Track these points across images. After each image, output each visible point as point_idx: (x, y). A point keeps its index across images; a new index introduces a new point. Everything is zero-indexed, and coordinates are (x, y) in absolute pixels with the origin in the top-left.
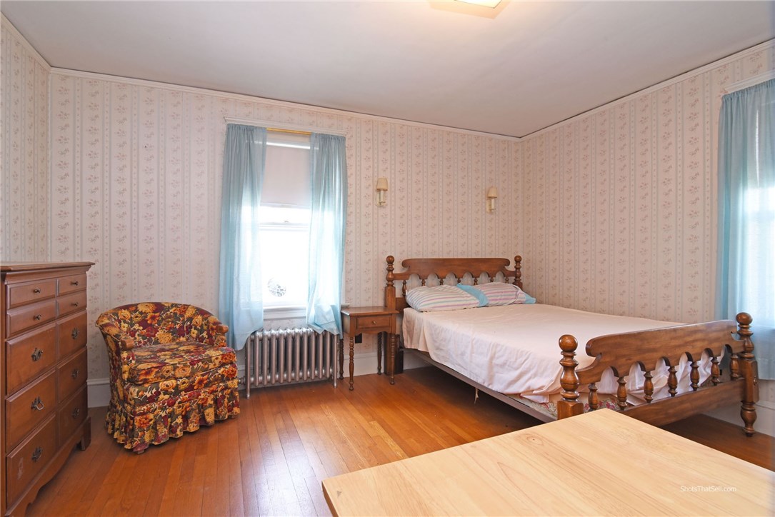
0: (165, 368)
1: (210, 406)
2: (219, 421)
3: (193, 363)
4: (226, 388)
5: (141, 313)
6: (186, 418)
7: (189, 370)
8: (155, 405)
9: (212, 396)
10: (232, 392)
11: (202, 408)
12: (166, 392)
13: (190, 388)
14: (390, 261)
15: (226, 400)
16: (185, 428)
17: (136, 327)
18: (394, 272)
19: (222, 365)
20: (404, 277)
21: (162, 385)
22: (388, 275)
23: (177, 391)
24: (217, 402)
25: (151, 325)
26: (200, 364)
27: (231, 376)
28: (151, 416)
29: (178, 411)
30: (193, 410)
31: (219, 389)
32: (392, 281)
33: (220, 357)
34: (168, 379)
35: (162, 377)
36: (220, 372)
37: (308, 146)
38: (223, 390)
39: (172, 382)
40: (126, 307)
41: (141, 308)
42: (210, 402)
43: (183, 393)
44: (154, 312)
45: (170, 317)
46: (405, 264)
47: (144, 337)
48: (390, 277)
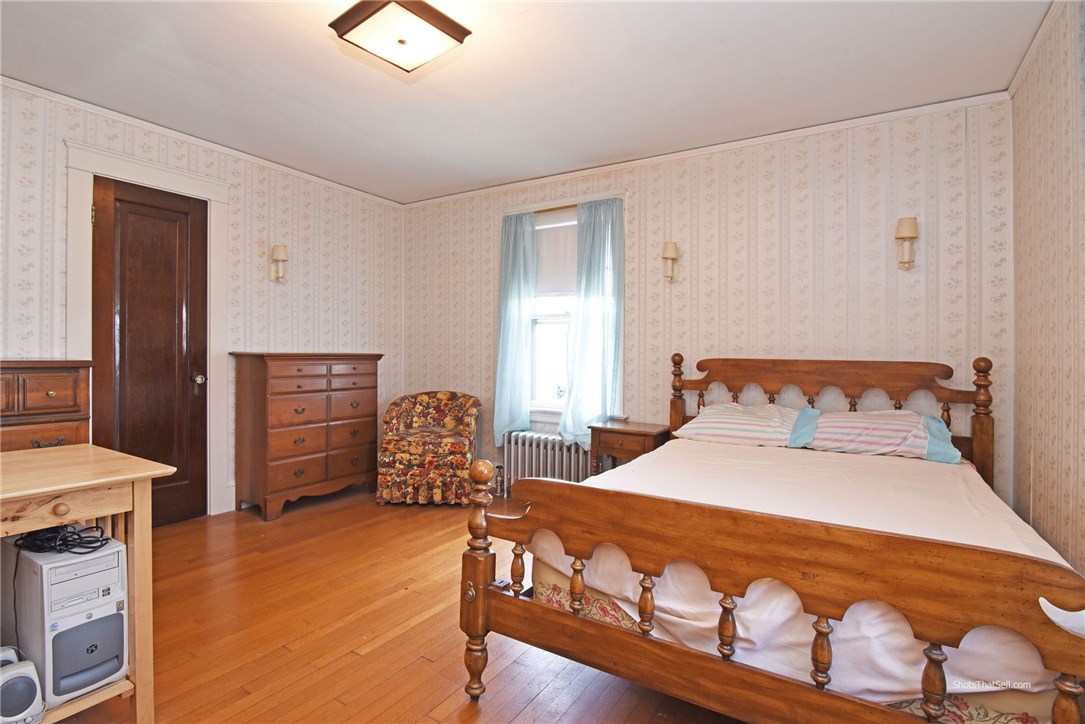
0: (402, 443)
1: (438, 487)
2: (445, 504)
3: (424, 444)
4: (455, 475)
5: (438, 399)
6: (416, 489)
7: (420, 450)
8: (392, 471)
9: (441, 479)
10: (460, 482)
11: (430, 487)
12: (401, 463)
13: (421, 465)
14: (678, 361)
15: (454, 487)
16: (414, 498)
17: (431, 410)
18: (682, 377)
19: (451, 453)
20: (701, 387)
21: (398, 456)
22: (674, 381)
23: (410, 465)
24: (446, 486)
25: (443, 411)
26: (431, 446)
27: (461, 466)
28: (389, 478)
29: (410, 482)
30: (422, 485)
31: (448, 474)
32: (680, 390)
33: (449, 445)
34: (403, 452)
35: (399, 449)
36: (449, 458)
37: (573, 220)
38: (451, 476)
39: (406, 456)
40: (427, 394)
41: (439, 396)
42: (438, 483)
43: (415, 468)
44: (448, 400)
45: (457, 406)
46: (701, 366)
47: (435, 420)
48: (678, 384)
